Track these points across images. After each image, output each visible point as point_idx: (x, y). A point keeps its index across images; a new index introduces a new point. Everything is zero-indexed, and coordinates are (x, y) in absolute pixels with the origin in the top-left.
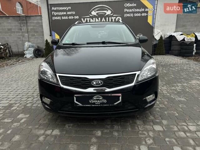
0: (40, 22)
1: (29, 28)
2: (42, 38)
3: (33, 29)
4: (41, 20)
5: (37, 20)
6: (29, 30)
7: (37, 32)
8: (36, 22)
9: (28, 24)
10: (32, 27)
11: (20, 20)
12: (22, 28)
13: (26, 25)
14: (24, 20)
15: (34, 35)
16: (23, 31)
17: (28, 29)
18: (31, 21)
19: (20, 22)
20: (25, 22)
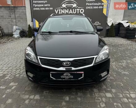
0: (25, 11)
1: (17, 15)
2: (26, 23)
3: (19, 16)
4: (25, 10)
5: (22, 9)
6: (17, 17)
7: (22, 19)
8: (21, 12)
9: (16, 13)
10: (18, 15)
11: (9, 10)
12: (11, 16)
13: (14, 13)
14: (12, 10)
15: (20, 21)
16: (12, 17)
17: (15, 16)
18: (18, 11)
19: (9, 11)
20: (13, 11)
